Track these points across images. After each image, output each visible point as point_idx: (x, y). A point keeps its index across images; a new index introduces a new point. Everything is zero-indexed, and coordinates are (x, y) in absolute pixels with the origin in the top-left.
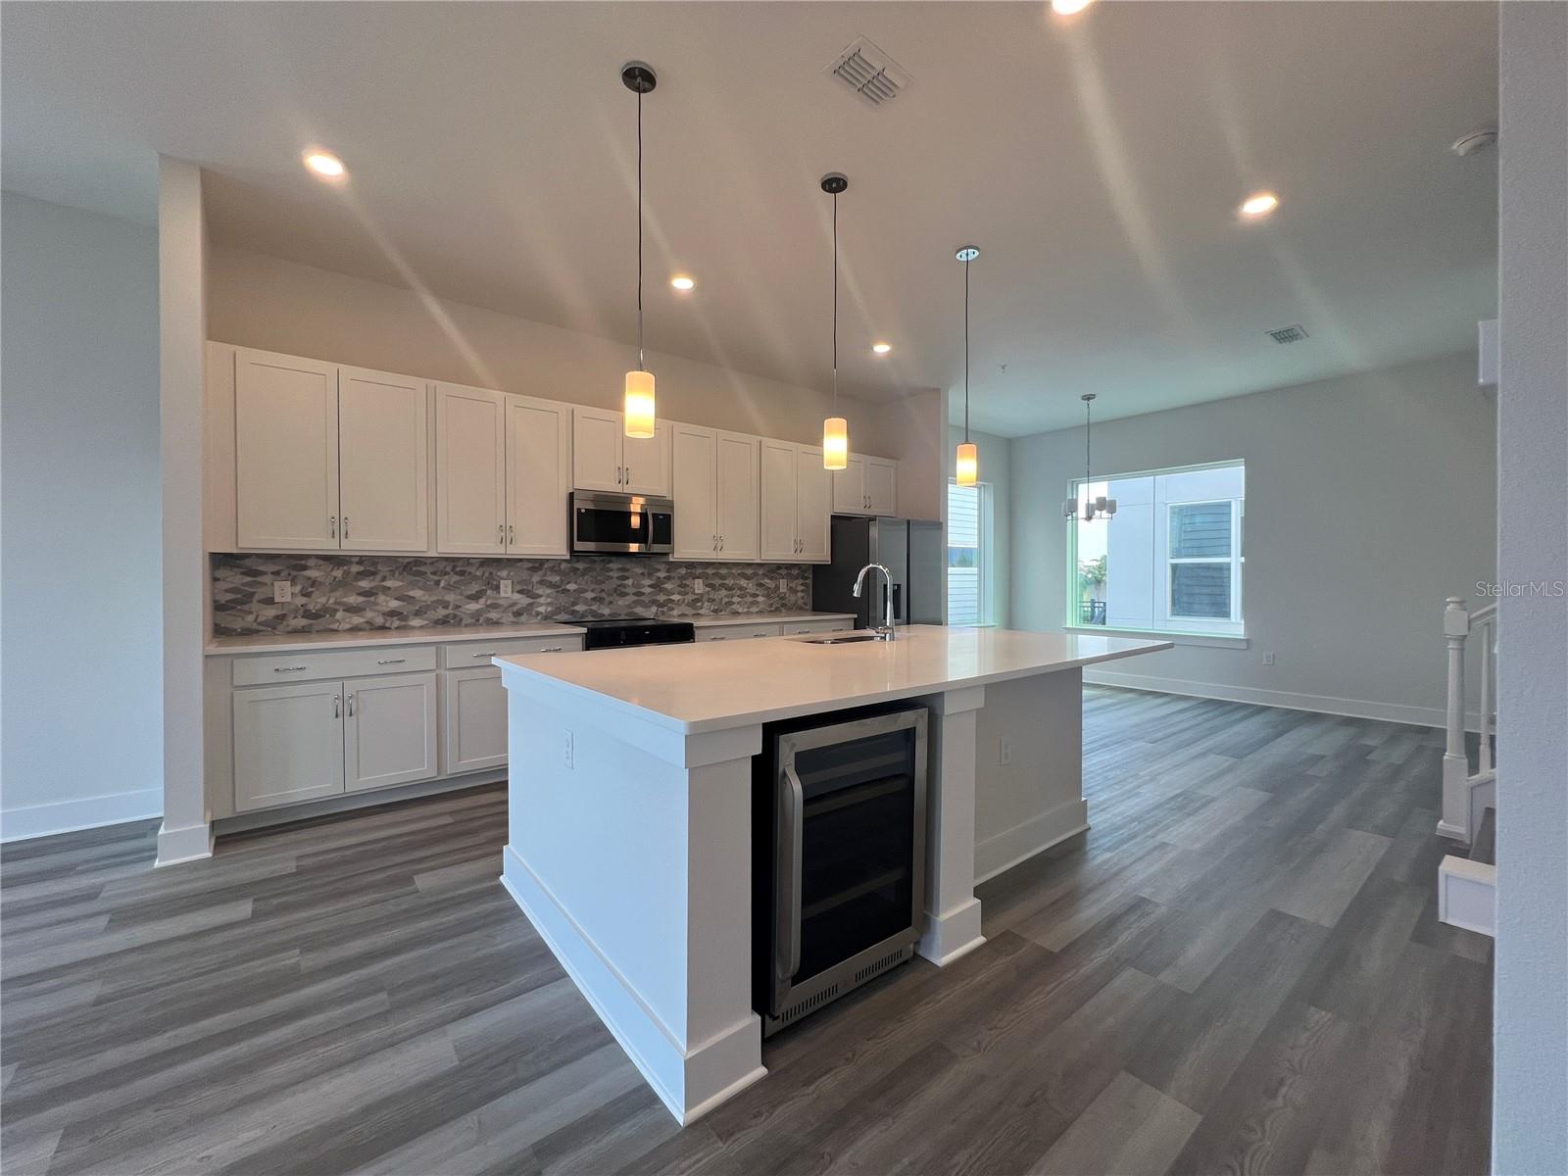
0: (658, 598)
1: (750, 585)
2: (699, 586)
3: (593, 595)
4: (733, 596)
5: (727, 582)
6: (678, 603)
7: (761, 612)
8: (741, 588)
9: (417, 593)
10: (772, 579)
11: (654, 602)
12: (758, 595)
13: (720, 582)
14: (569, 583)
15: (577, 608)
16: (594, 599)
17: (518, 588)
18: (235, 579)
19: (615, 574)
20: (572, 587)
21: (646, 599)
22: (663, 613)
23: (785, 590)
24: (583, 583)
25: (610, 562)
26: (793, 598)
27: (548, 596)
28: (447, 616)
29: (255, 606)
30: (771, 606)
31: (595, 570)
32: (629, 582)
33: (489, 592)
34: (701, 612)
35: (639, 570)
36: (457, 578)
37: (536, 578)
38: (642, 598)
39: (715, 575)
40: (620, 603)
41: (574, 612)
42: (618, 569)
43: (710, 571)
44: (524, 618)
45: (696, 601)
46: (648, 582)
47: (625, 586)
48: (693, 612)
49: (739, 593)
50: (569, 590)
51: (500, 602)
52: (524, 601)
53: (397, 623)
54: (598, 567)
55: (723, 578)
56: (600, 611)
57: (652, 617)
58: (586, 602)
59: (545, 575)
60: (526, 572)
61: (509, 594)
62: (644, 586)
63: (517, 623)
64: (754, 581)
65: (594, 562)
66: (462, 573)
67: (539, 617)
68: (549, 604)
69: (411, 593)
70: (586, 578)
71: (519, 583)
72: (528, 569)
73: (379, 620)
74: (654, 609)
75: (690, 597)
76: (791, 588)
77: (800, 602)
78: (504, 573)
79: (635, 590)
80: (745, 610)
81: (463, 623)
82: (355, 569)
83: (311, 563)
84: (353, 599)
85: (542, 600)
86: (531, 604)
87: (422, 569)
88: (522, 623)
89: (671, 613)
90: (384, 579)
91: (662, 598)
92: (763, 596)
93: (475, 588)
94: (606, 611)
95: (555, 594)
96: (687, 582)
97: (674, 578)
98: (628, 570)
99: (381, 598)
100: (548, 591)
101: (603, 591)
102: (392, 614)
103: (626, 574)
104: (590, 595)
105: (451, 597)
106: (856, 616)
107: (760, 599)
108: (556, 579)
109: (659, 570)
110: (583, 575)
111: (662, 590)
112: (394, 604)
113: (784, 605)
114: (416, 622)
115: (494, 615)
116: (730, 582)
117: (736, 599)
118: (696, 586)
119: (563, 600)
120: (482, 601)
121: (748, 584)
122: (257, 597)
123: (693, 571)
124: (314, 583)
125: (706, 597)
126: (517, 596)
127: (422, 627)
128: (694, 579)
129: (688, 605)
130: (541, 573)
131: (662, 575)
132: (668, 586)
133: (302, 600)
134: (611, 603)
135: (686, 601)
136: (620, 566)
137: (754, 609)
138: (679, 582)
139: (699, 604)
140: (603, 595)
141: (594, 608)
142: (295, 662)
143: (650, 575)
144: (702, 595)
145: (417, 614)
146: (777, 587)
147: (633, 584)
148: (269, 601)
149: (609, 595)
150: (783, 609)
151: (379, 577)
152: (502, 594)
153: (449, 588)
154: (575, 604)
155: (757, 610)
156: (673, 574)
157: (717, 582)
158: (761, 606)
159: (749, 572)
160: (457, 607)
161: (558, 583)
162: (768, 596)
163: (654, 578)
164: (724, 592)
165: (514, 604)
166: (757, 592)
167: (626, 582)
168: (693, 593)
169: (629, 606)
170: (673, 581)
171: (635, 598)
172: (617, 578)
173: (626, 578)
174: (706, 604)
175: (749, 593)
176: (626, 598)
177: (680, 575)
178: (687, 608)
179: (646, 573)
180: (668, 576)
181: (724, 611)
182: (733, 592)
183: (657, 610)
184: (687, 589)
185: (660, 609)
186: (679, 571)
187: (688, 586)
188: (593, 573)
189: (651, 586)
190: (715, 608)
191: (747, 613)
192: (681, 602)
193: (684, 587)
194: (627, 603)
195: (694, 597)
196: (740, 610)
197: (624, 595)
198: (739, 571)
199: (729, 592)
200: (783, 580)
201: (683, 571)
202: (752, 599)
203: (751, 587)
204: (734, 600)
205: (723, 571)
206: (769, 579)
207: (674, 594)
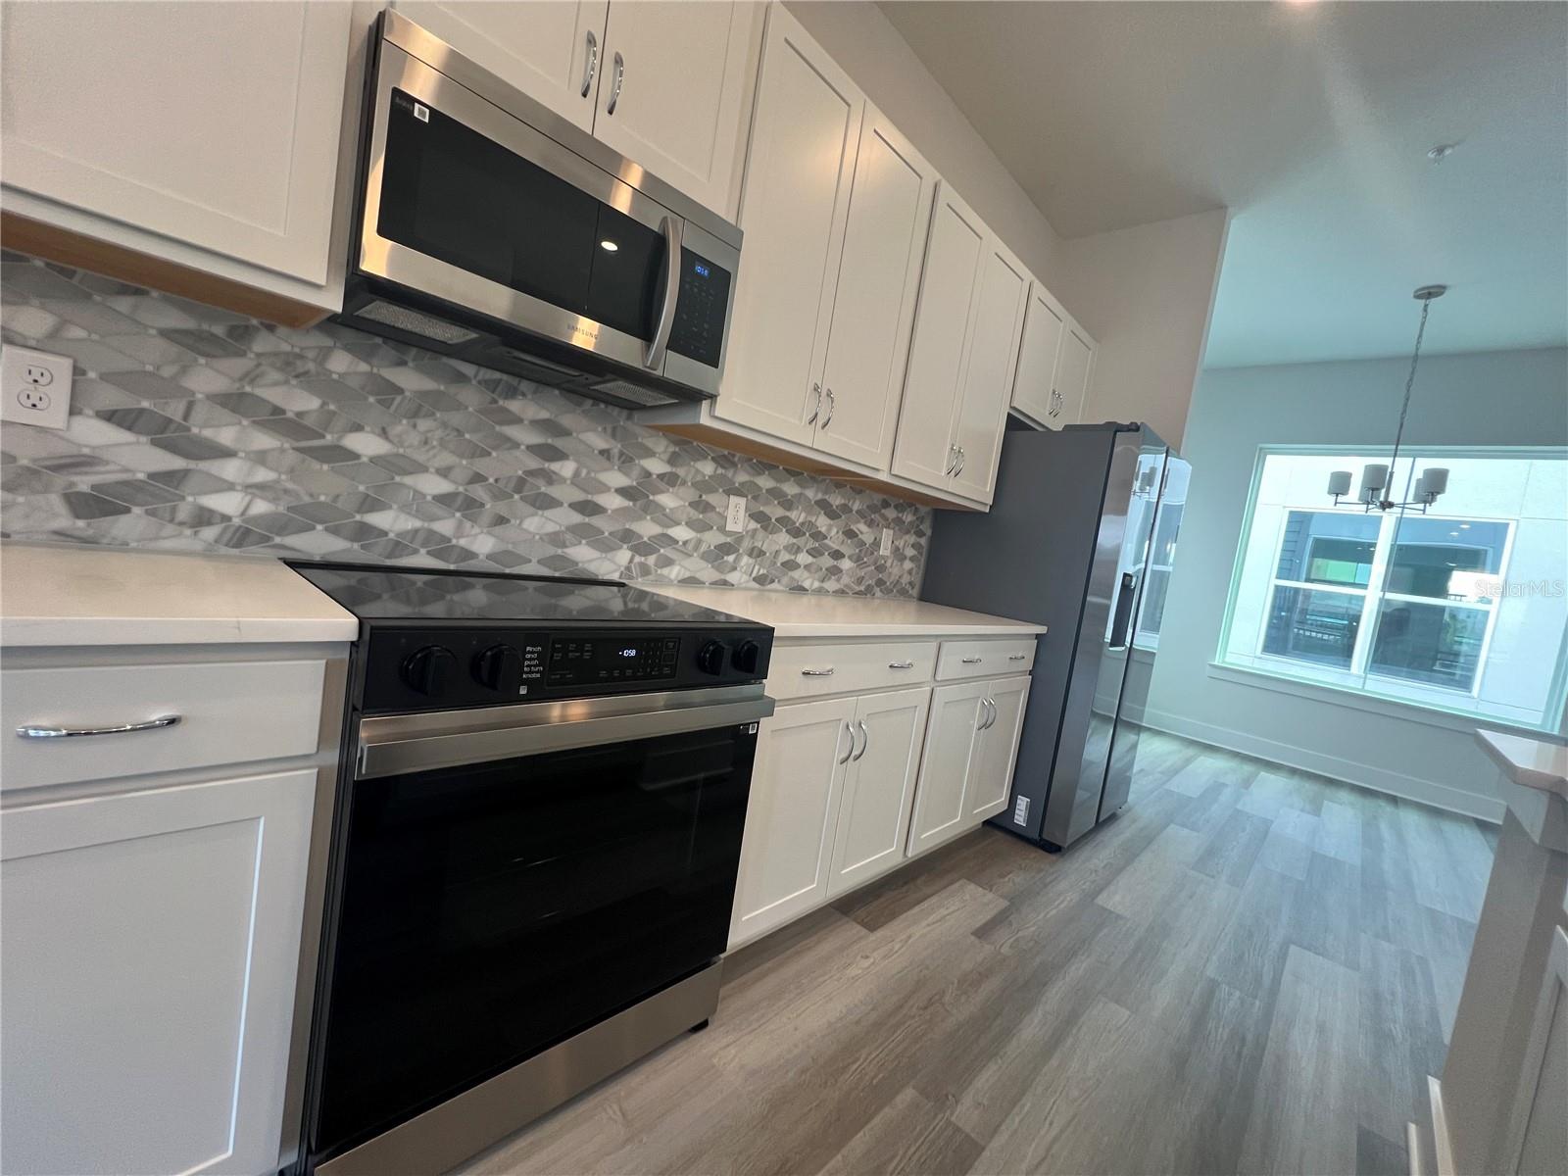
0: (637, 527)
1: (835, 530)
2: (736, 514)
3: (443, 486)
4: (798, 550)
5: (793, 515)
6: (685, 549)
7: (841, 592)
8: (818, 536)
10: (870, 524)
11: (627, 536)
12: (842, 556)
13: (780, 512)
14: (358, 428)
15: (379, 519)
16: (443, 500)
17: (112, 397)
20: (366, 444)
21: (606, 526)
22: (645, 571)
23: (887, 553)
24: (414, 438)
25: (512, 393)
26: (896, 571)
27: (260, 458)
30: (860, 581)
31: (459, 406)
32: (566, 468)
34: (733, 577)
35: (597, 440)
37: (207, 379)
38: (596, 521)
39: (774, 493)
40: (529, 524)
41: (364, 532)
43: (765, 483)
44: (131, 524)
45: (725, 549)
46: (616, 479)
47: (551, 478)
48: (716, 576)
49: (812, 544)
50: (354, 456)
52: (138, 456)
56: (462, 542)
57: (615, 577)
58: (416, 505)
59: (251, 377)
60: (162, 344)
62: (604, 488)
63: (88, 543)
64: (842, 522)
65: (461, 378)
67: (209, 533)
68: (260, 489)
70: (424, 424)
71: (115, 376)
74: (624, 556)
75: (713, 539)
76: (897, 549)
77: (905, 580)
79: (580, 497)
85: (230, 469)
86: (172, 479)
88: (123, 547)
89: (665, 571)
91: (647, 529)
92: (850, 558)
94: (482, 545)
95: (292, 458)
97: (684, 483)
98: (564, 433)
100: (264, 441)
101: (478, 478)
103: (559, 443)
104: (433, 485)
106: (1042, 630)
107: (846, 564)
108: (302, 402)
109: (649, 453)
110: (415, 414)
111: (650, 509)
113: (880, 583)
116: (798, 516)
117: (803, 558)
118: (730, 514)
119: (325, 484)
121: (830, 527)
123: (730, 474)
125: (746, 544)
126: (93, 433)
128: (729, 492)
129: (705, 557)
130: (238, 365)
131: (656, 466)
132: (667, 500)
134: (501, 521)
135: (703, 548)
136: (544, 415)
137: (831, 585)
138: (691, 494)
139: (731, 558)
140: (479, 492)
141: (445, 527)
143: (626, 461)
144: (739, 538)
146: (876, 544)
147: (577, 474)
149: (499, 495)
150: (877, 592)
154: (371, 504)
155: (838, 586)
156: (681, 472)
157: (775, 511)
158: (845, 580)
161: (308, 422)
162: (858, 559)
163: (635, 473)
164: (783, 538)
165: (76, 463)
166: (843, 549)
167: (555, 466)
168: (722, 529)
169: (555, 539)
170: (682, 491)
171: (577, 518)
172: (532, 449)
173: (558, 455)
174: (745, 560)
175: (828, 547)
176: (548, 513)
177: (699, 478)
178: (703, 564)
179: (616, 452)
180: (671, 473)
181: (775, 586)
182: (800, 541)
183: (631, 561)
184: (709, 515)
185: (638, 559)
186: (699, 465)
187: (713, 508)
188: (456, 418)
189: (623, 492)
190: (761, 572)
191: (820, 591)
192: (690, 547)
193: (703, 513)
194: (551, 528)
195: (723, 539)
196: (806, 584)
197: (545, 503)
198: (819, 496)
199: (791, 541)
200: (888, 530)
201: (709, 468)
202: (831, 563)
203: (834, 535)
204: (800, 559)
205: (790, 489)
206: (865, 523)
207: (678, 523)
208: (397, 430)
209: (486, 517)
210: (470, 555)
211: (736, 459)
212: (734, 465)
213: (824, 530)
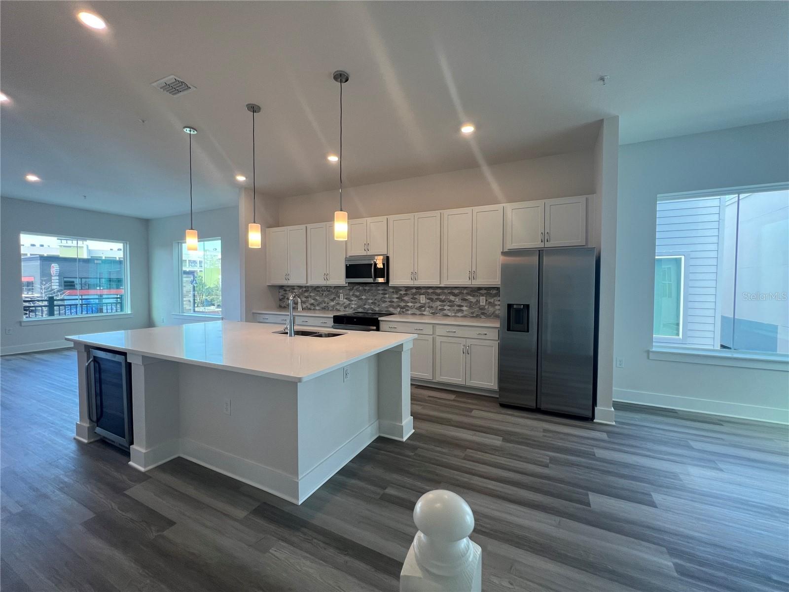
0: (400, 304)
1: (457, 300)
2: (423, 299)
3: (372, 301)
4: (444, 306)
5: (441, 297)
6: (411, 308)
7: (465, 317)
8: (450, 301)
9: (317, 298)
10: (473, 296)
11: (399, 306)
12: (463, 306)
13: (436, 297)
15: (366, 306)
16: (372, 303)
17: (345, 297)
18: (282, 292)
19: (381, 292)
20: (364, 297)
21: (395, 305)
22: (403, 312)
23: (484, 304)
26: (491, 309)
27: (355, 301)
28: (325, 306)
29: (286, 300)
30: (472, 313)
31: (372, 290)
32: (387, 296)
33: (337, 298)
34: (424, 313)
36: (328, 293)
39: (433, 293)
40: (383, 305)
41: (364, 308)
42: (382, 290)
43: (430, 291)
44: (347, 309)
45: (421, 307)
46: (395, 296)
47: (385, 298)
48: (420, 313)
49: (449, 304)
50: (362, 299)
51: (340, 302)
52: (347, 302)
53: (313, 308)
55: (439, 295)
58: (369, 305)
59: (354, 292)
60: (348, 291)
61: (342, 300)
62: (394, 298)
64: (460, 297)
65: (372, 286)
66: (329, 291)
67: (352, 309)
68: (355, 304)
69: (316, 298)
71: (346, 295)
72: (349, 290)
73: (309, 306)
74: (399, 309)
75: (418, 305)
76: (490, 303)
77: (497, 312)
78: (341, 291)
79: (390, 300)
80: (453, 314)
81: (330, 309)
82: (304, 289)
83: (296, 288)
85: (353, 302)
86: (349, 304)
87: (319, 289)
89: (407, 312)
90: (310, 293)
91: (402, 304)
92: (466, 306)
93: (333, 297)
96: (416, 297)
98: (387, 290)
99: (310, 299)
100: (355, 299)
101: (376, 299)
102: (312, 304)
103: (385, 292)
104: (370, 301)
105: (326, 300)
107: (464, 308)
108: (358, 294)
110: (368, 292)
111: (403, 300)
112: (313, 301)
113: (483, 314)
114: (317, 308)
115: (338, 307)
116: (443, 297)
118: (421, 299)
119: (361, 303)
120: (334, 301)
121: (455, 299)
122: (286, 297)
123: (420, 291)
125: (427, 305)
126: (345, 300)
127: (319, 310)
128: (420, 295)
129: (416, 309)
130: (353, 291)
131: (402, 294)
132: (406, 298)
134: (379, 305)
135: (416, 307)
136: (383, 288)
137: (460, 314)
138: (411, 297)
139: (423, 309)
140: (376, 301)
141: (372, 307)
142: (267, 317)
143: (397, 293)
144: (425, 304)
145: (318, 305)
146: (478, 302)
149: (379, 302)
150: (483, 317)
151: (309, 292)
153: (326, 296)
154: (365, 305)
155: (462, 315)
156: (408, 292)
157: (435, 297)
158: (465, 313)
159: (456, 291)
160: (328, 303)
162: (470, 307)
163: (399, 295)
164: (438, 303)
165: (344, 303)
166: (462, 304)
167: (385, 296)
168: (420, 303)
169: (387, 307)
170: (409, 296)
171: (390, 304)
174: (427, 309)
175: (455, 304)
177: (412, 293)
178: (416, 310)
180: (406, 293)
181: (438, 315)
182: (445, 303)
184: (417, 300)
185: (401, 310)
186: (412, 290)
187: (417, 298)
190: (433, 311)
191: (455, 316)
192: (413, 307)
193: (414, 299)
194: (386, 306)
195: (420, 305)
196: (449, 314)
197: (385, 302)
198: (449, 291)
199: (442, 303)
200: (483, 297)
201: (414, 291)
202: (458, 308)
203: (457, 301)
204: (445, 308)
205: (438, 291)
206: (471, 296)
207: (409, 302)
208: (367, 295)
210: (376, 311)
212: (421, 288)
213: (453, 300)
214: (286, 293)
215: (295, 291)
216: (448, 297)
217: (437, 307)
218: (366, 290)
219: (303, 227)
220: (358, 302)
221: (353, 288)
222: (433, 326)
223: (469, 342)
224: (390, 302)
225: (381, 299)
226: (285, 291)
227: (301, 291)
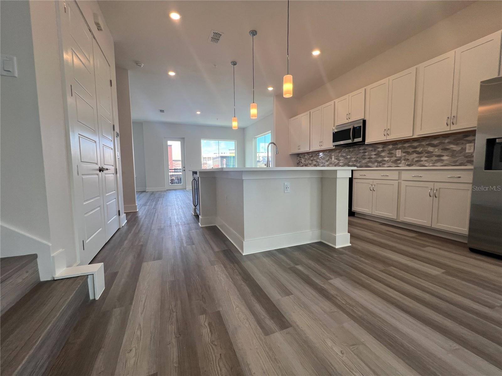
0: (378, 159)
2: (399, 153)
4: (421, 157)
5: (418, 149)
6: (388, 161)
8: (428, 152)
10: (457, 144)
11: (376, 161)
12: (443, 156)
13: (413, 150)
14: (348, 155)
16: (355, 160)
17: (336, 158)
18: (299, 159)
19: (362, 151)
20: (349, 157)
21: (373, 160)
24: (352, 155)
27: (342, 160)
28: (322, 166)
29: (300, 163)
32: (367, 154)
33: (330, 159)
34: (399, 165)
35: (371, 149)
36: (324, 156)
37: (340, 155)
38: (371, 160)
39: (409, 147)
42: (363, 149)
43: (406, 145)
46: (374, 153)
47: (365, 155)
49: (426, 155)
51: (332, 162)
54: (356, 149)
55: (416, 147)
58: (352, 162)
59: (342, 154)
60: (338, 153)
61: (334, 160)
64: (441, 147)
65: (355, 147)
69: (317, 160)
70: (353, 153)
71: (336, 156)
75: (394, 159)
78: (333, 154)
79: (369, 157)
82: (311, 155)
83: (306, 155)
84: (310, 162)
85: (341, 161)
86: (338, 163)
89: (384, 166)
91: (380, 159)
92: (447, 156)
93: (327, 158)
95: (344, 160)
96: (392, 152)
97: (386, 150)
98: (366, 149)
99: (314, 162)
101: (358, 158)
102: (315, 165)
104: (353, 159)
105: (323, 161)
107: (445, 158)
108: (344, 154)
109: (379, 148)
110: (352, 153)
111: (380, 156)
113: (470, 162)
115: (331, 166)
116: (420, 149)
118: (397, 153)
119: (346, 161)
120: (329, 162)
121: (434, 150)
122: (301, 162)
123: (396, 146)
124: (306, 159)
125: (403, 158)
126: (336, 160)
128: (396, 150)
129: (392, 162)
131: (380, 150)
132: (383, 154)
133: (305, 162)
134: (360, 162)
135: (392, 161)
136: (364, 148)
138: (388, 152)
139: (399, 162)
140: (358, 159)
141: (355, 163)
143: (375, 150)
144: (401, 157)
145: (318, 165)
146: (464, 149)
148: (301, 163)
149: (360, 159)
151: (313, 157)
152: (332, 160)
154: (349, 162)
157: (411, 150)
158: (446, 162)
159: (436, 142)
160: (325, 163)
162: (453, 156)
163: (377, 152)
164: (415, 155)
165: (335, 163)
166: (442, 154)
167: (365, 154)
168: (396, 157)
170: (385, 152)
171: (369, 160)
172: (363, 153)
173: (365, 152)
174: (403, 161)
175: (434, 155)
176: (365, 160)
177: (389, 149)
178: (392, 164)
179: (373, 150)
180: (383, 150)
181: (414, 166)
182: (422, 155)
183: (377, 165)
184: (393, 154)
185: (378, 164)
186: (389, 147)
188: (355, 152)
189: (375, 155)
190: (409, 163)
192: (389, 161)
193: (391, 154)
194: (366, 162)
195: (396, 158)
197: (365, 159)
198: (427, 143)
199: (418, 155)
200: (470, 144)
201: (391, 147)
202: (436, 158)
203: (437, 151)
204: (422, 159)
205: (415, 144)
206: (454, 145)
207: (385, 157)
209: (358, 162)
211: (398, 143)
212: (397, 144)
213: (431, 150)
214: (301, 159)
215: (306, 157)
216: (426, 149)
217: (413, 159)
218: (350, 151)
219: (308, 112)
220: (344, 161)
221: (341, 150)
222: (399, 173)
223: (438, 186)
224: (369, 158)
225: (362, 157)
226: (300, 157)
227: (309, 157)
